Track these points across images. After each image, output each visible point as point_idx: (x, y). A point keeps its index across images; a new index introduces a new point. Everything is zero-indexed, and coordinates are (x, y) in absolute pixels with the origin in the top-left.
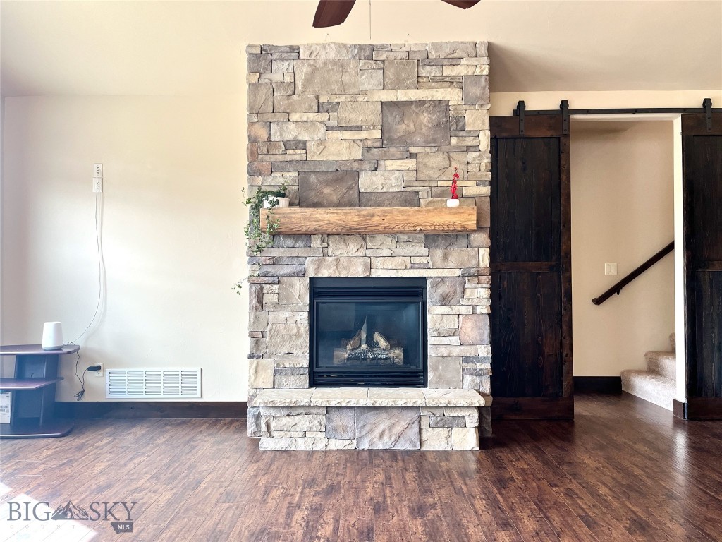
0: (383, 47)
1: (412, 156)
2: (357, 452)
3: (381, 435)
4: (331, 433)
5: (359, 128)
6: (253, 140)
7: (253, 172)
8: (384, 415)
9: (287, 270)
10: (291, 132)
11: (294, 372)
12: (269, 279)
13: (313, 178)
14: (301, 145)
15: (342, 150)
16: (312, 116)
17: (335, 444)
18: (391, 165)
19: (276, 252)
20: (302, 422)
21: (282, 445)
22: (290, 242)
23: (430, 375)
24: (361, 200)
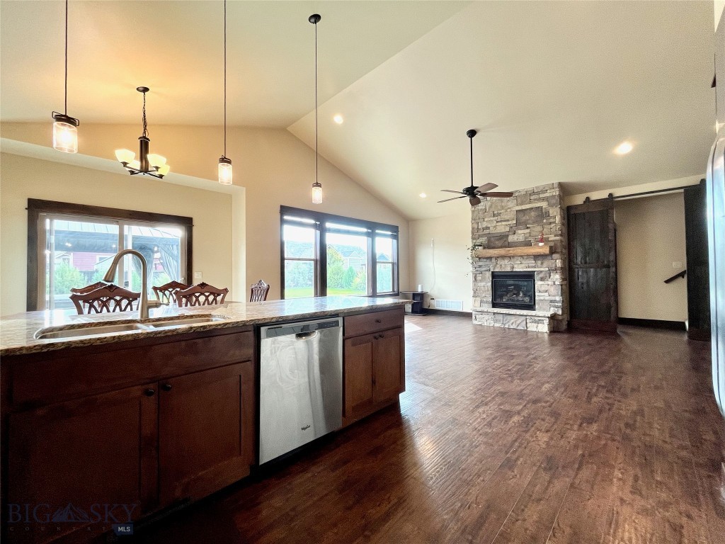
0: (516, 191)
1: (528, 228)
2: (504, 329)
3: (512, 324)
4: (496, 321)
5: (508, 220)
6: (473, 228)
7: (473, 239)
8: (513, 317)
9: (484, 269)
10: (485, 224)
11: (487, 302)
12: (478, 272)
13: (492, 239)
14: (488, 228)
15: (502, 228)
16: (492, 218)
17: (497, 325)
18: (520, 232)
19: (480, 264)
20: (486, 317)
21: (480, 323)
22: (485, 260)
23: (537, 307)
24: (510, 245)
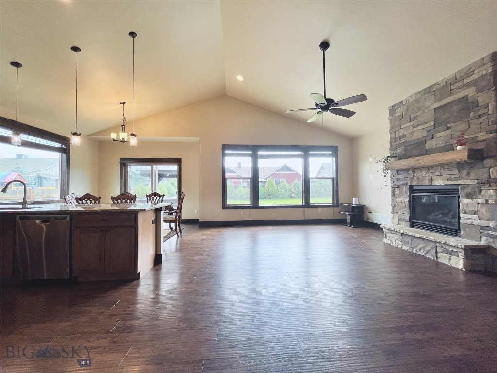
0: (434, 85)
1: (448, 128)
2: (412, 254)
3: (420, 249)
4: (404, 243)
5: (425, 123)
6: (391, 139)
7: (391, 149)
8: (422, 242)
9: (401, 182)
10: (401, 133)
11: (404, 220)
12: (396, 186)
13: (409, 147)
14: (404, 136)
15: (419, 134)
16: (408, 124)
17: (405, 248)
18: (439, 135)
19: (398, 177)
20: (395, 236)
21: (389, 242)
22: (402, 172)
23: (462, 233)
24: (427, 152)
